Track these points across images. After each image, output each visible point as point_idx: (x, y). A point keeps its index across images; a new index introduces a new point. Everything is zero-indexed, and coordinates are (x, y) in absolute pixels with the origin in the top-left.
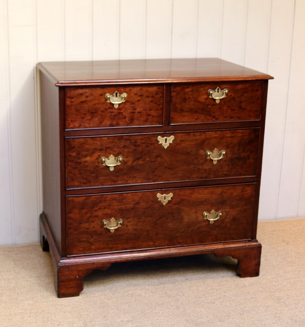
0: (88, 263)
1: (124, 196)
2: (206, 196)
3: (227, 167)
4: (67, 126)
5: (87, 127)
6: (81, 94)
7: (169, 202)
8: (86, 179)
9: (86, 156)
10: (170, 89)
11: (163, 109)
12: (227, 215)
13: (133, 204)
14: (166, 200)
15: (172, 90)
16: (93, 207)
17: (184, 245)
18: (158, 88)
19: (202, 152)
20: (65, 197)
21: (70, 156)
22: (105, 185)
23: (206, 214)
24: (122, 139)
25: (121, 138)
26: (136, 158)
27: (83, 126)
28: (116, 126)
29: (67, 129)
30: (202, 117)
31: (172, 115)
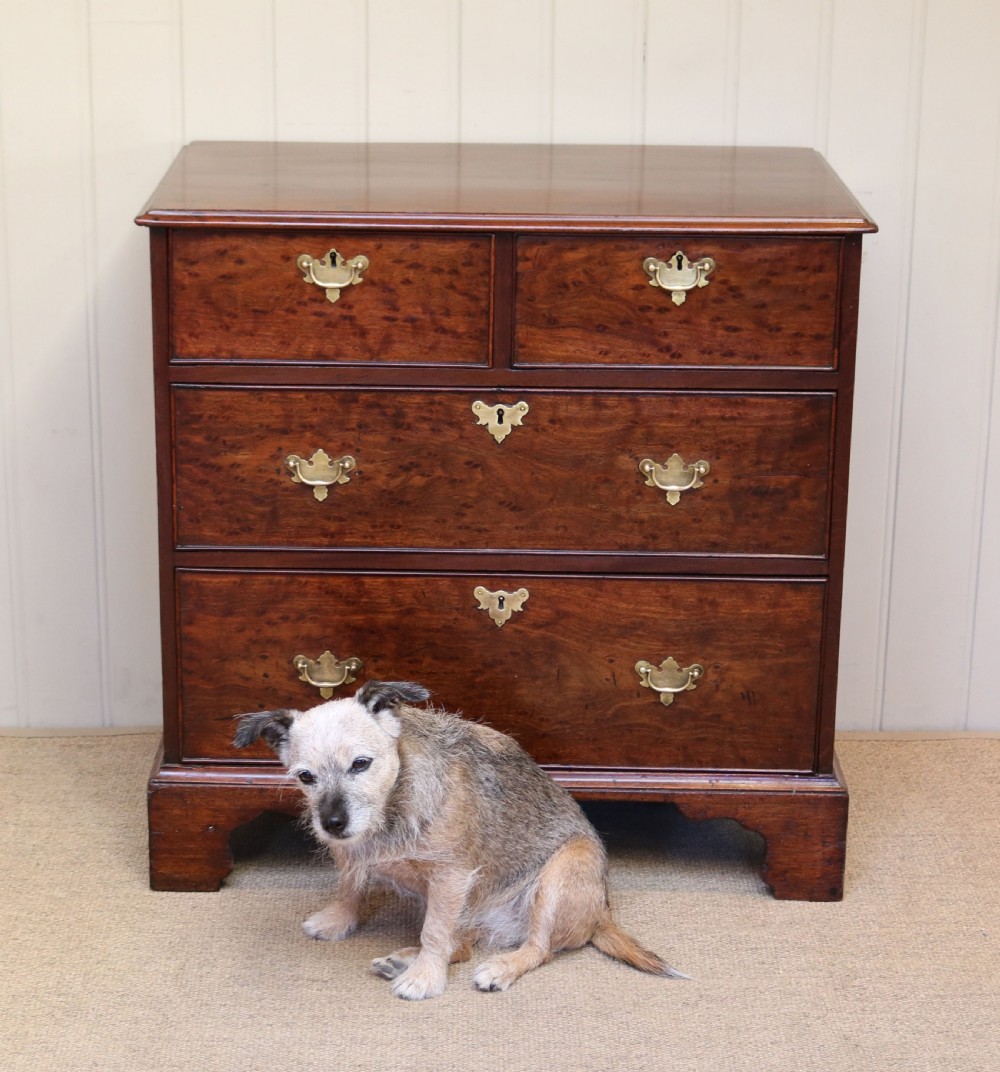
0: (243, 789)
1: (363, 584)
2: (646, 608)
3: (716, 519)
4: (178, 350)
5: (240, 357)
6: (222, 253)
7: (516, 617)
8: (238, 520)
9: (235, 447)
10: (514, 252)
11: (488, 313)
12: (723, 680)
13: (394, 613)
14: (507, 611)
15: (519, 253)
16: (263, 613)
17: (573, 767)
18: (472, 245)
19: (624, 461)
20: (175, 572)
21: (186, 443)
22: (299, 545)
23: (643, 669)
24: (356, 401)
25: (350, 399)
26: (401, 467)
27: (228, 351)
28: (333, 360)
29: (177, 358)
30: (625, 346)
31: (520, 335)
